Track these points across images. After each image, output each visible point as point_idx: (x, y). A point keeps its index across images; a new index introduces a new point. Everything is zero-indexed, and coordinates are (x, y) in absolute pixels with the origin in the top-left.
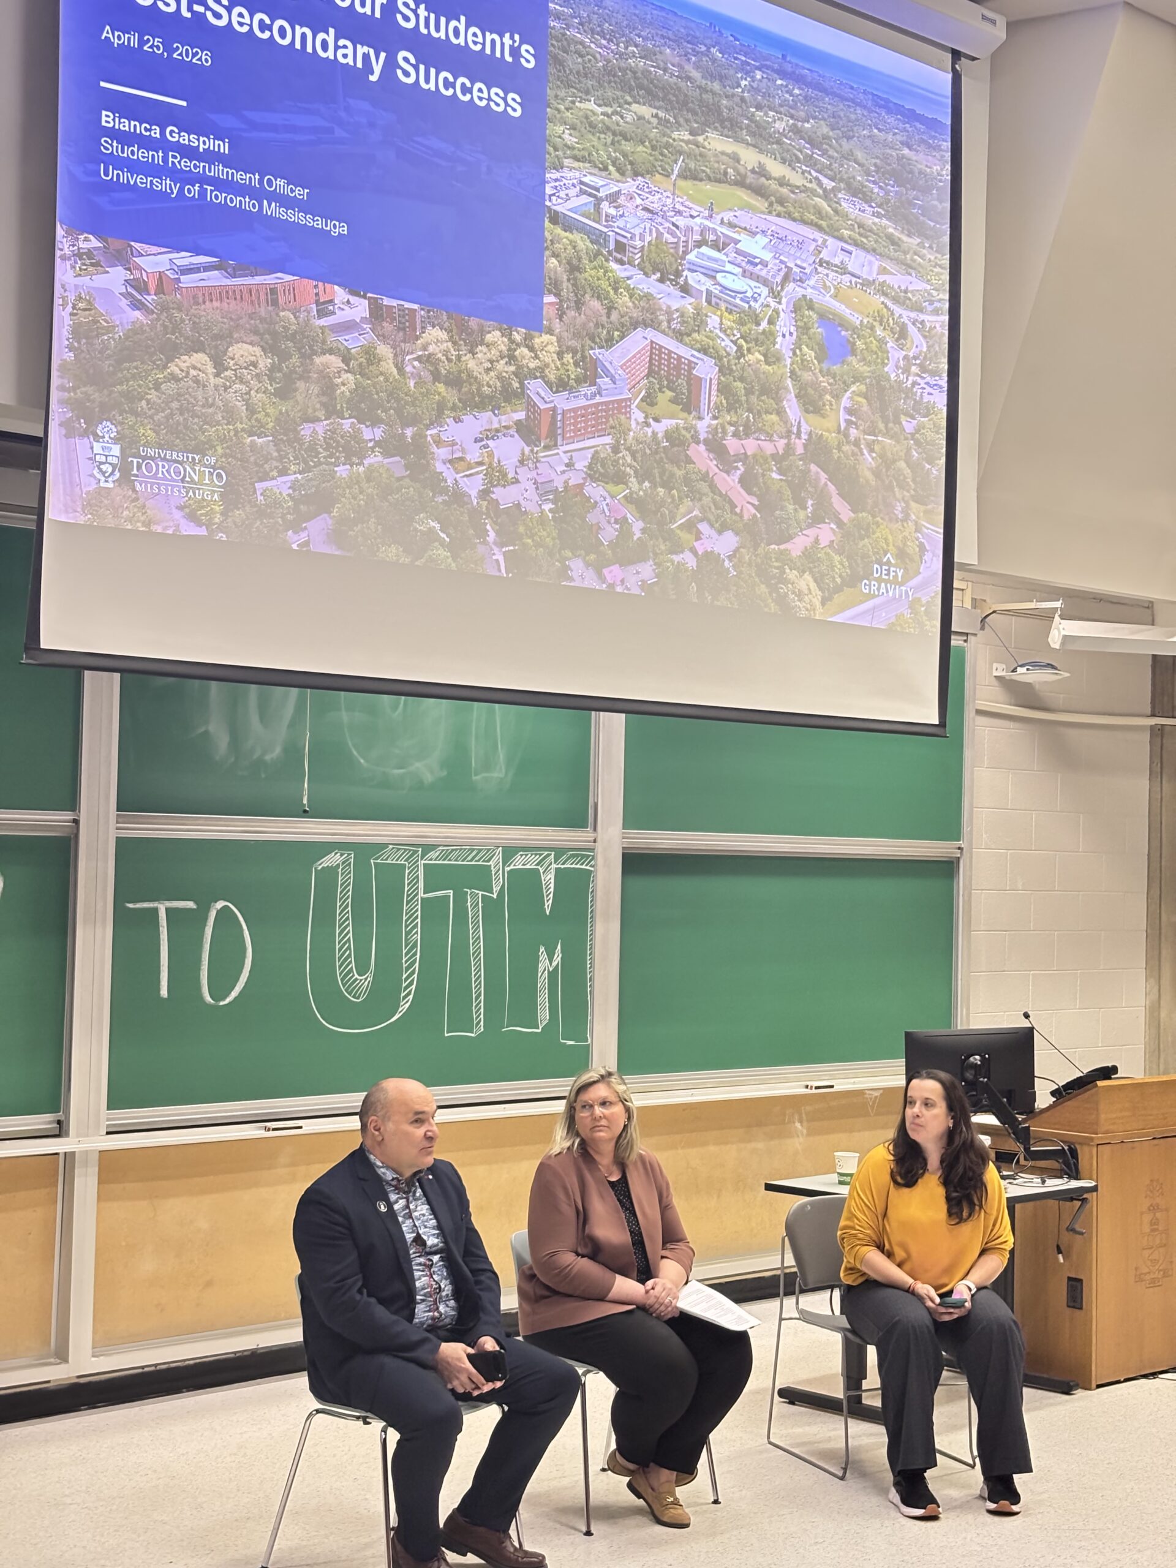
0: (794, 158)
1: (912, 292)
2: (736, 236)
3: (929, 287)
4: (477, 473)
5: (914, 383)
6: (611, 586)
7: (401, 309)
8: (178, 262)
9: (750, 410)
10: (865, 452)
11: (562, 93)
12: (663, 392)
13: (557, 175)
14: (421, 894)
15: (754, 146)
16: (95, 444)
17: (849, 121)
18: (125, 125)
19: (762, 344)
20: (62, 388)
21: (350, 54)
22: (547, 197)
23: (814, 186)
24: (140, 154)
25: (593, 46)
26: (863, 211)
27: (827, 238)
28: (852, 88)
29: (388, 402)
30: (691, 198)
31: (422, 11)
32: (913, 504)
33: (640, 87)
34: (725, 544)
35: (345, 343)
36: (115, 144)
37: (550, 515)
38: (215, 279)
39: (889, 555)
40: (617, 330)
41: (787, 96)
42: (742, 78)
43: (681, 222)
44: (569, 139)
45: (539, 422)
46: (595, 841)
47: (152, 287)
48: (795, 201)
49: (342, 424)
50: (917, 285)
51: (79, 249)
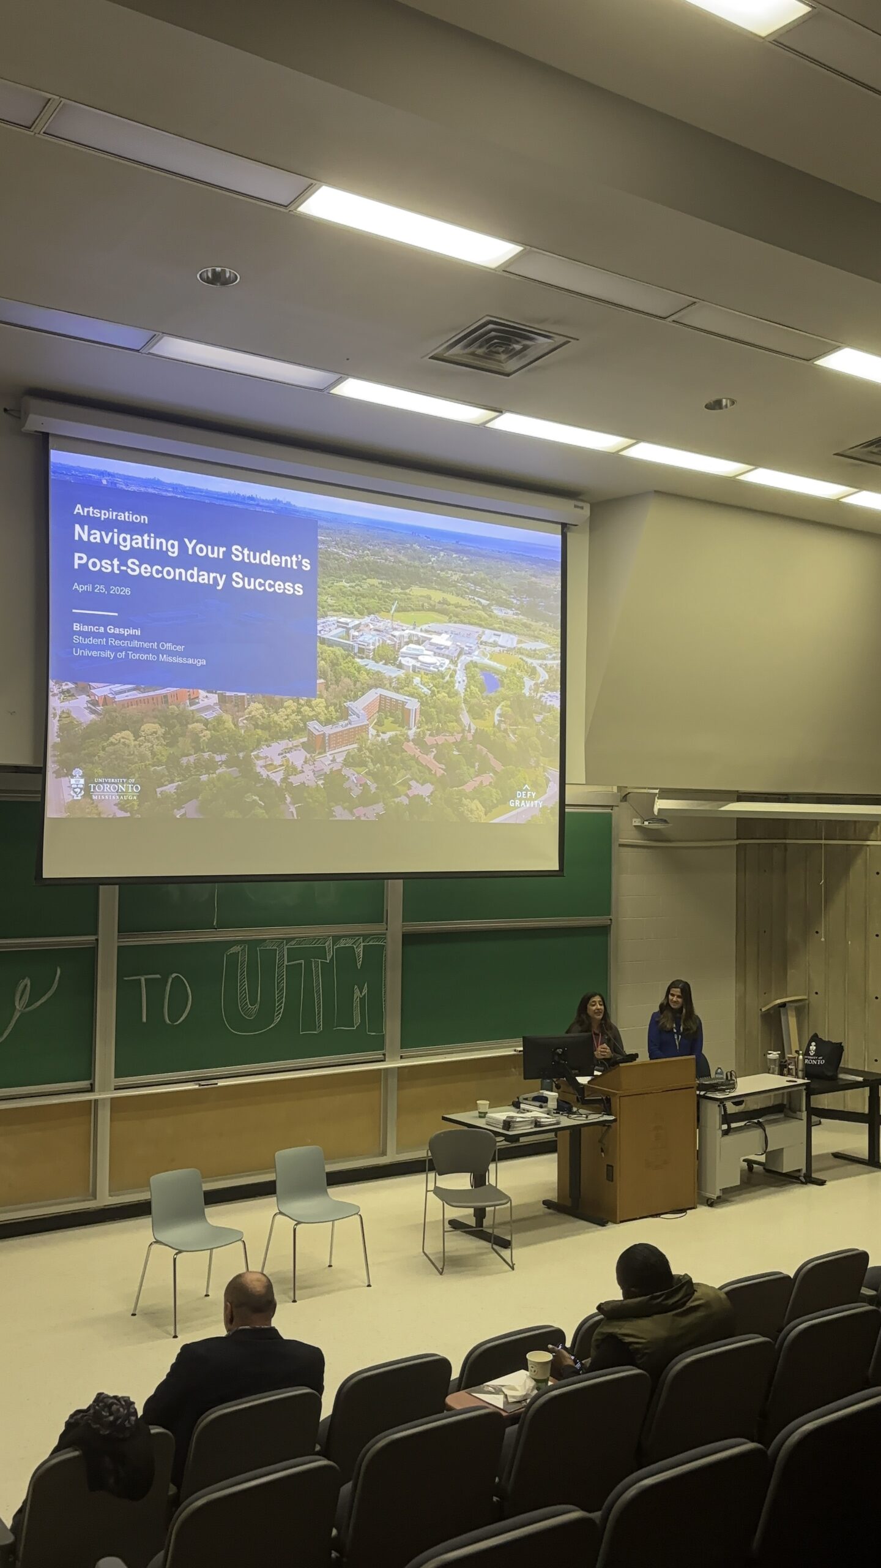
0: (464, 593)
1: (539, 650)
2: (429, 636)
3: (549, 646)
4: (280, 770)
5: (541, 697)
6: (359, 817)
7: (236, 696)
8: (115, 689)
9: (439, 722)
10: (511, 735)
11: (326, 580)
12: (388, 719)
14: (286, 963)
15: (440, 590)
16: (72, 780)
17: (497, 569)
18: (86, 628)
19: (447, 688)
21: (205, 578)
22: (318, 632)
23: (476, 604)
24: (94, 641)
25: (343, 554)
26: (507, 613)
27: (484, 630)
29: (230, 741)
30: (402, 621)
31: (246, 552)
32: (541, 758)
33: (372, 570)
34: (426, 790)
35: (205, 717)
36: (81, 638)
37: (322, 786)
38: (134, 694)
39: (526, 786)
40: (360, 691)
41: (459, 562)
42: (432, 557)
43: (397, 633)
44: (330, 601)
45: (315, 741)
46: (387, 930)
47: (101, 702)
48: (465, 614)
49: (203, 756)
50: (540, 646)
51: (63, 689)
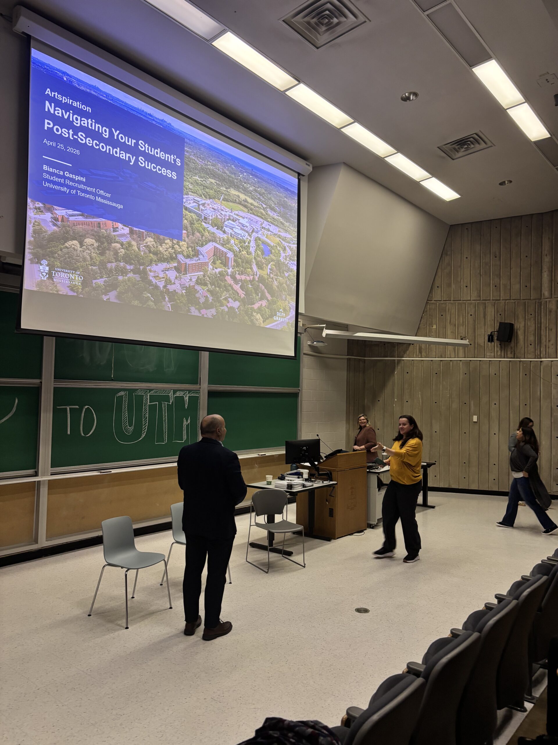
0: (255, 198)
1: (287, 238)
2: (239, 218)
3: (292, 237)
4: (162, 281)
5: (288, 263)
6: (203, 315)
7: (139, 231)
8: (69, 213)
9: (243, 267)
10: (275, 281)
11: (188, 173)
12: (218, 261)
13: (187, 197)
14: (148, 403)
15: (243, 193)
16: (40, 266)
17: (270, 189)
18: (51, 170)
19: (246, 249)
20: (29, 249)
21: (124, 156)
22: (184, 203)
23: (260, 206)
24: (56, 179)
25: (198, 161)
26: (274, 214)
27: (264, 221)
28: (271, 180)
29: (135, 258)
30: (226, 206)
31: (147, 146)
32: (287, 296)
33: (212, 174)
34: (236, 304)
35: (122, 240)
36: (48, 175)
37: (185, 294)
38: (81, 218)
39: (281, 310)
40: (205, 242)
41: (253, 181)
42: (240, 174)
43: (223, 213)
44: (191, 186)
45: (181, 267)
46: (200, 388)
47: (60, 219)
48: (255, 210)
49: (120, 264)
50: (288, 236)
51: (35, 206)
